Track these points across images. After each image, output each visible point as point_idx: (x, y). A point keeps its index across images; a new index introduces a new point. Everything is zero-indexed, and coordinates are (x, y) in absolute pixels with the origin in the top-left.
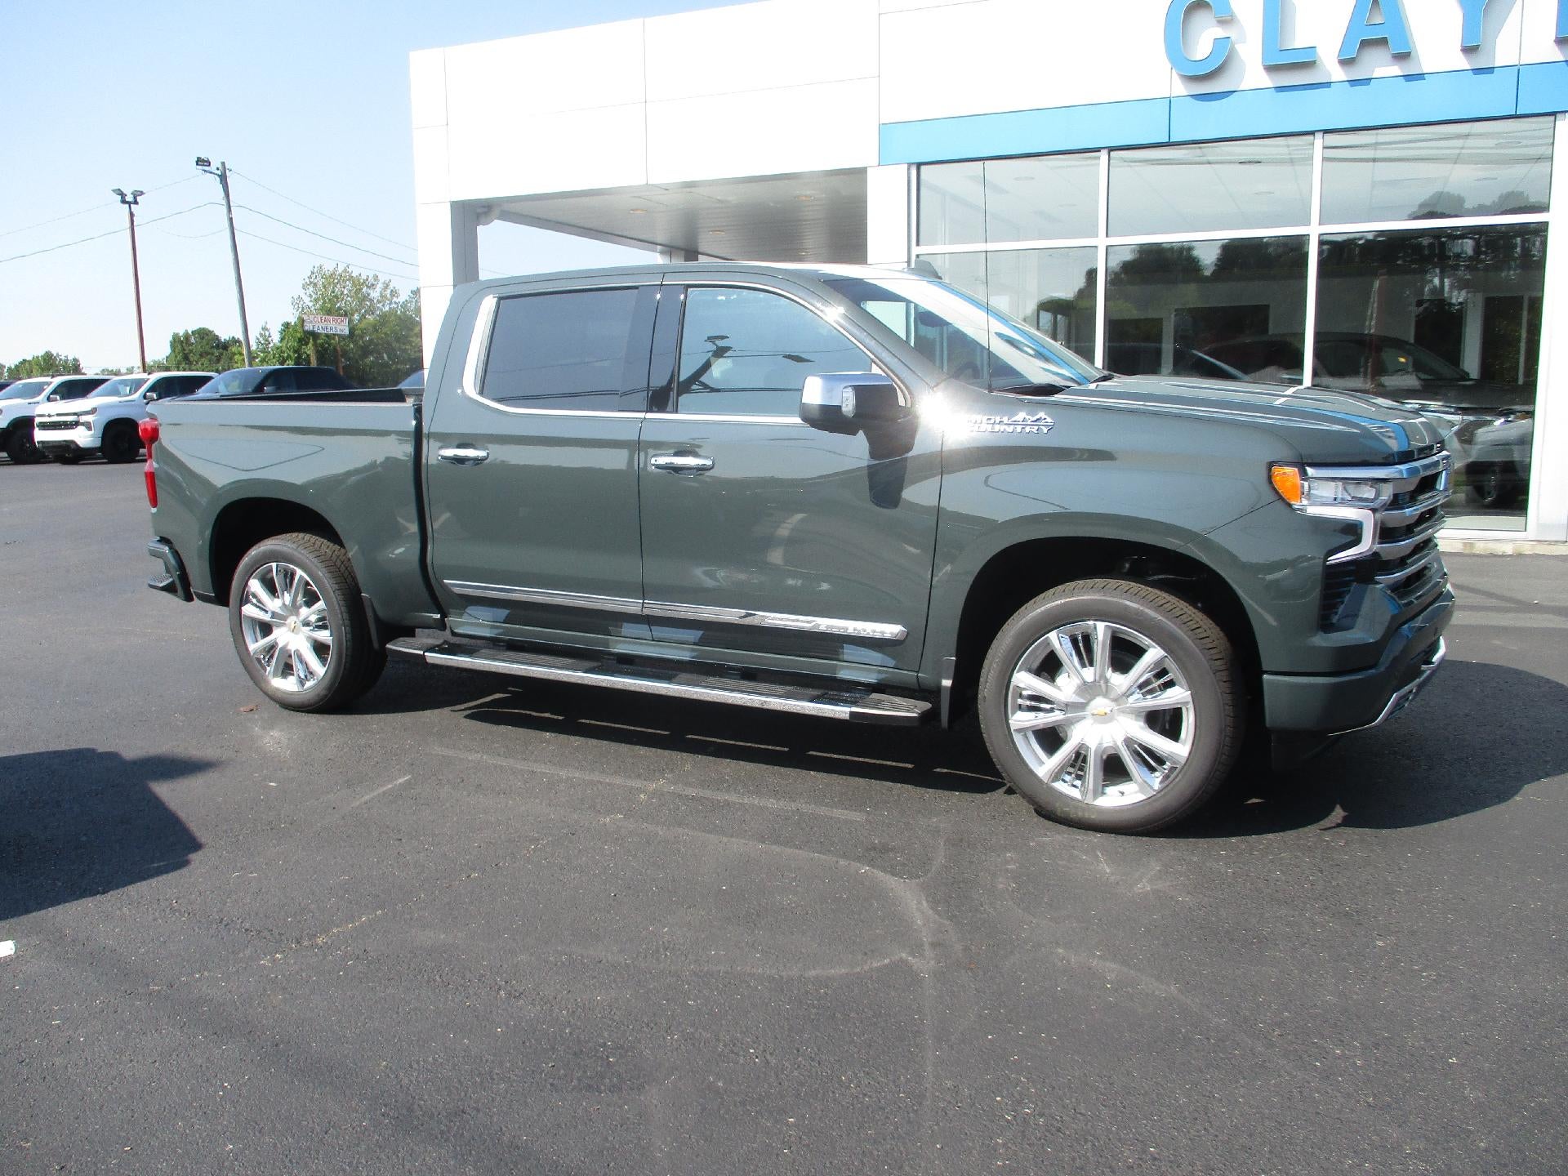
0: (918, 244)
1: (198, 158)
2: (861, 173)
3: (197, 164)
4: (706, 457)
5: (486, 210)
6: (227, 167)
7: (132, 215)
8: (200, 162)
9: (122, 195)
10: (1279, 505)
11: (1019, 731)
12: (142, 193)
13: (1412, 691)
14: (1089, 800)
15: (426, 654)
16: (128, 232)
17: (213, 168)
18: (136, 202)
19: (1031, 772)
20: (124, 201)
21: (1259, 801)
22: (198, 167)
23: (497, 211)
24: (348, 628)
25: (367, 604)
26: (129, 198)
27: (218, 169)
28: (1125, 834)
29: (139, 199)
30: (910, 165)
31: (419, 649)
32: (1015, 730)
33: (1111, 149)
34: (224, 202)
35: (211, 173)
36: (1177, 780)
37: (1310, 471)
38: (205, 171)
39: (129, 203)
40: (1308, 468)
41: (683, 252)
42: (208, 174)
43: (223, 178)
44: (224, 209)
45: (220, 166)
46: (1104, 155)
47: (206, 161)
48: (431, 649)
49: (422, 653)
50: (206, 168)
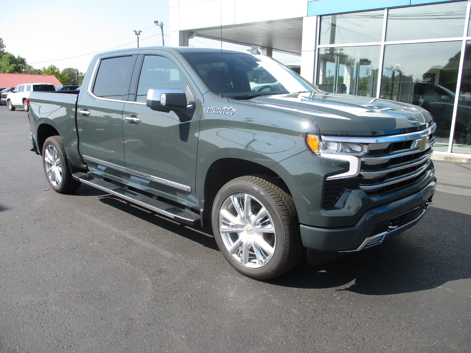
0: (319, 44)
1: (155, 21)
2: (301, 19)
3: (155, 23)
4: (139, 118)
5: (192, 33)
6: (163, 24)
7: (138, 38)
8: (156, 22)
9: (136, 32)
10: (308, 152)
11: (223, 232)
12: (141, 32)
13: (383, 236)
14: (243, 264)
15: (79, 179)
16: (137, 42)
17: (159, 24)
18: (139, 34)
19: (226, 249)
20: (136, 34)
21: (325, 271)
22: (155, 24)
23: (195, 34)
24: (65, 167)
25: (68, 160)
26: (138, 33)
27: (160, 24)
28: (255, 279)
29: (140, 33)
30: (317, 16)
31: (78, 177)
32: (221, 232)
33: (389, 9)
34: (162, 34)
35: (158, 25)
36: (270, 262)
37: (323, 137)
38: (157, 25)
39: (138, 34)
40: (322, 136)
41: (266, 48)
42: (158, 26)
43: (162, 27)
44: (162, 36)
45: (161, 23)
46: (386, 10)
47: (157, 22)
48: (81, 178)
49: (78, 178)
50: (157, 24)
